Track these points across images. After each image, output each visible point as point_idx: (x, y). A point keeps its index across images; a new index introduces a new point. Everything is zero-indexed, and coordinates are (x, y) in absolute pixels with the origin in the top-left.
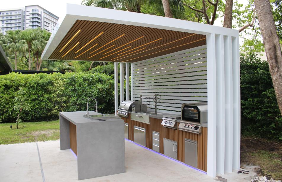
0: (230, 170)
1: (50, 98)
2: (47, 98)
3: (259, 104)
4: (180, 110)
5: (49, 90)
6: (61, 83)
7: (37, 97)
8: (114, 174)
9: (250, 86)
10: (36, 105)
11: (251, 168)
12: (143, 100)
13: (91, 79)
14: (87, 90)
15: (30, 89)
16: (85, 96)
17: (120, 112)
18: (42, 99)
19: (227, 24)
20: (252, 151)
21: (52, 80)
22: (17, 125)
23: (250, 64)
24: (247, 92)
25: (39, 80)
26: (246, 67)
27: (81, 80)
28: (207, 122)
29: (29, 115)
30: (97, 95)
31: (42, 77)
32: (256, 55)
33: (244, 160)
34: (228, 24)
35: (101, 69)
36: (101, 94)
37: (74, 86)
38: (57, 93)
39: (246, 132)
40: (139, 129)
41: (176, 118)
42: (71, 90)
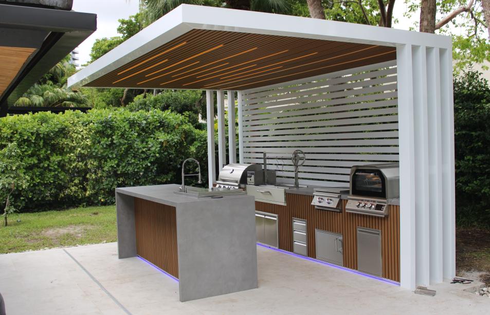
0: (439, 279)
1: (62, 162)
2: (57, 163)
3: (484, 166)
4: (348, 178)
5: (61, 146)
6: (85, 132)
7: (36, 162)
8: (239, 290)
9: (468, 132)
10: (34, 177)
11: (474, 275)
12: (268, 161)
13: (145, 122)
14: (137, 144)
15: (21, 145)
16: (135, 157)
17: (222, 186)
18: (46, 165)
19: (427, 20)
20: (474, 250)
21: (66, 127)
22: (6, 218)
23: (469, 92)
24: (463, 145)
25: (38, 127)
26: (460, 97)
27: (125, 124)
28: (398, 197)
29: (22, 198)
30: (157, 155)
31: (44, 121)
32: (480, 74)
33: (462, 263)
34: (429, 19)
35: (156, 101)
36: (166, 153)
37: (112, 138)
38: (78, 152)
39: (462, 218)
40: (263, 216)
41: (341, 191)
42: (105, 146)
